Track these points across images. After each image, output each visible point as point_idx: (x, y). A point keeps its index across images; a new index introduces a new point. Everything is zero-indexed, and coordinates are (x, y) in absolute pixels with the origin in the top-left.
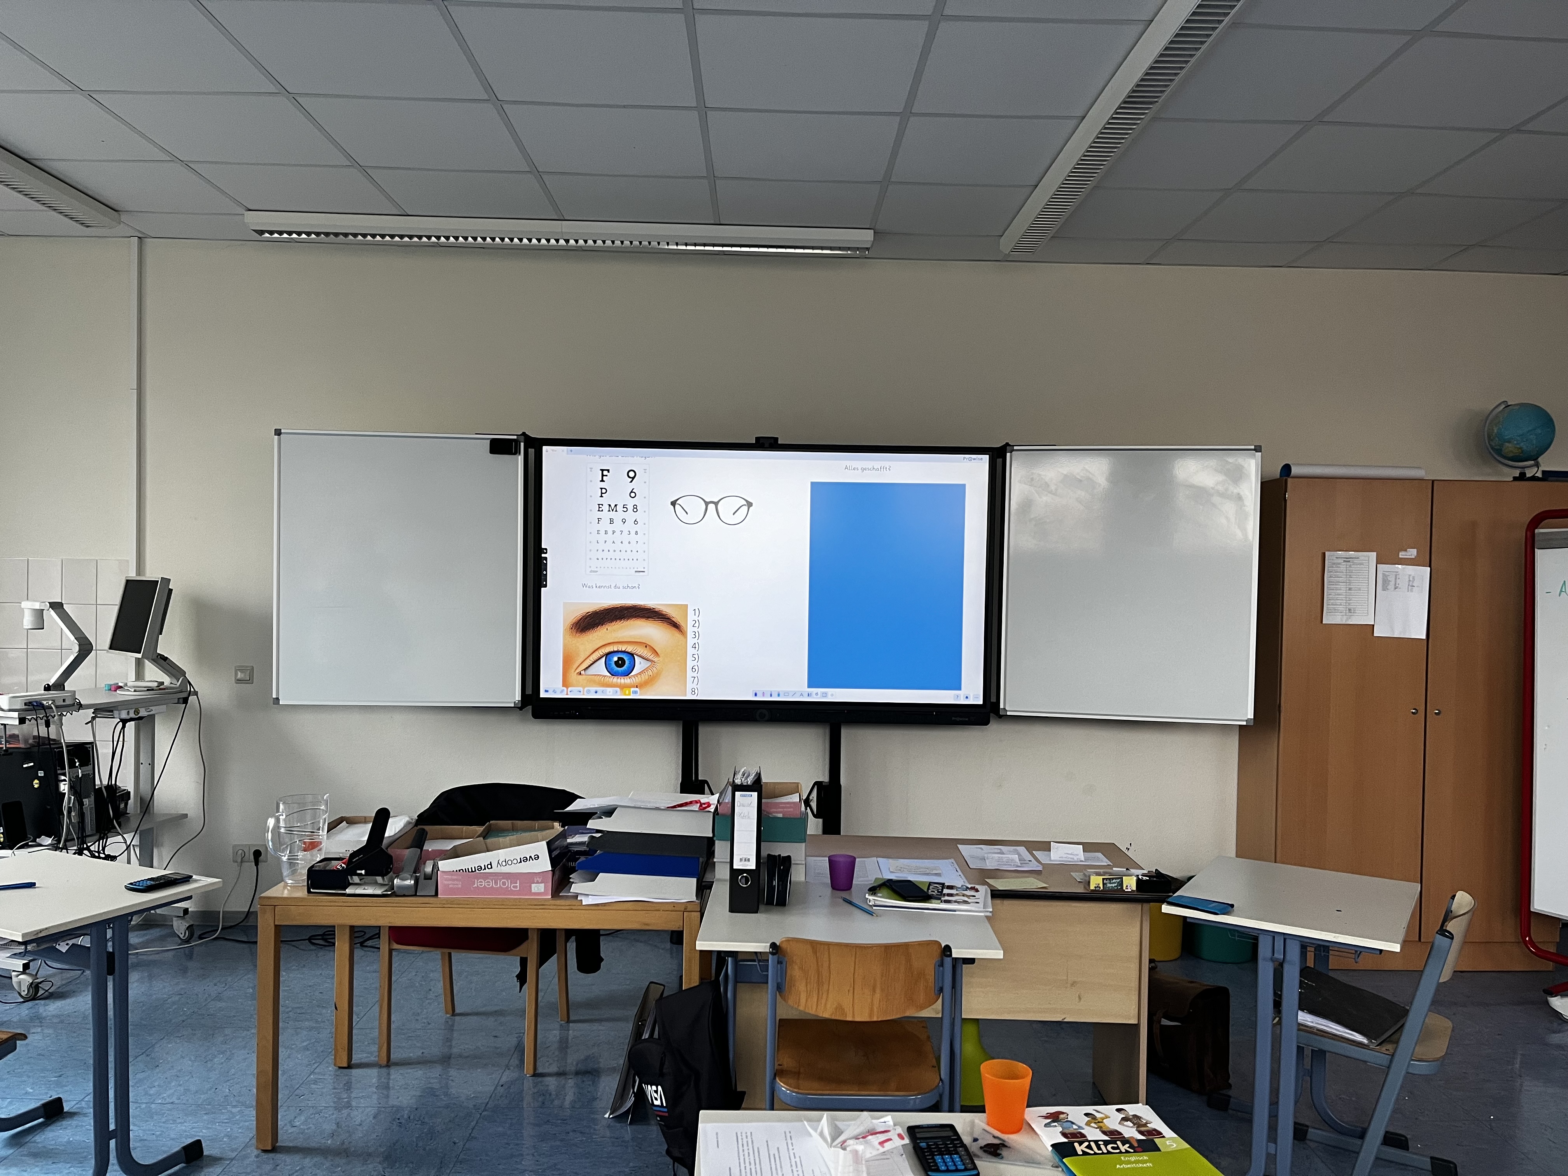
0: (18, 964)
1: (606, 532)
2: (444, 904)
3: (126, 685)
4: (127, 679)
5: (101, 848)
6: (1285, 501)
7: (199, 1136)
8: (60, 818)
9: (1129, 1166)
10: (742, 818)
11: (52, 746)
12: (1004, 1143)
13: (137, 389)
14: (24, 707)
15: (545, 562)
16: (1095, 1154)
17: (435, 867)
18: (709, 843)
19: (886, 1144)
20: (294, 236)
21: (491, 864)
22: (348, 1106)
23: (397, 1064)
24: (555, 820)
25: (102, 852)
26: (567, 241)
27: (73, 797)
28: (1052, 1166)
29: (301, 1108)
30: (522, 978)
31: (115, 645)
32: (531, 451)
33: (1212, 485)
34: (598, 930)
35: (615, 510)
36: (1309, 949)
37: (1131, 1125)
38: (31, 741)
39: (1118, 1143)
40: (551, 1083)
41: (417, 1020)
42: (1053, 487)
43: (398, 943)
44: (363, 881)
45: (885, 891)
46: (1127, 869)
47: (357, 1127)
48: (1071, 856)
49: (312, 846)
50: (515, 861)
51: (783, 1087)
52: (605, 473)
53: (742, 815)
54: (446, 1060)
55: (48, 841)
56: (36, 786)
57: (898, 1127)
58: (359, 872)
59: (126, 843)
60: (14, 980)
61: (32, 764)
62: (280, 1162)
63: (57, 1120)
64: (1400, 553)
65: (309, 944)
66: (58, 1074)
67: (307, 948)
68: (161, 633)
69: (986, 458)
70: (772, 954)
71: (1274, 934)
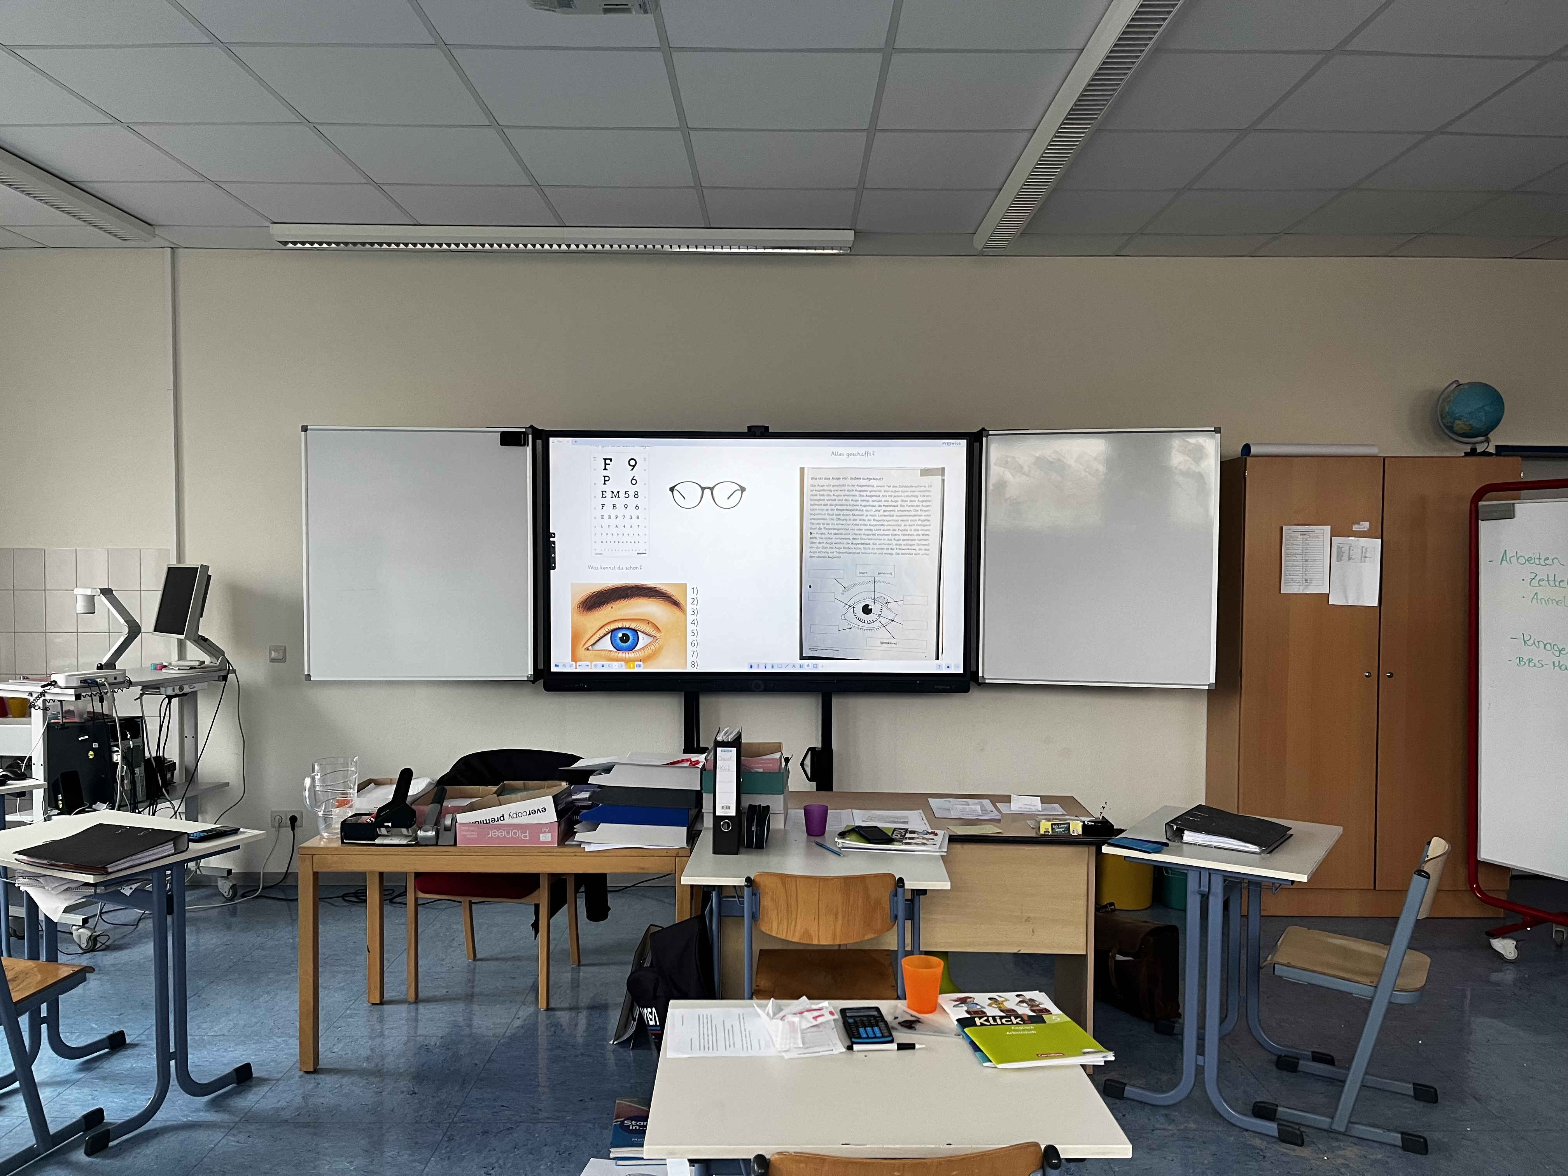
0: (78, 919)
1: (610, 517)
2: (462, 852)
3: (170, 664)
4: (171, 660)
6: (1245, 478)
7: (247, 1060)
8: (114, 786)
9: (1016, 1033)
10: (724, 770)
11: (106, 720)
12: (919, 1020)
13: (173, 390)
14: (79, 684)
15: (553, 545)
16: (991, 1025)
17: (454, 820)
18: (699, 795)
19: (819, 1018)
20: (316, 245)
21: (503, 816)
22: (382, 1035)
23: (424, 1001)
24: (561, 778)
26: (568, 246)
27: (125, 767)
28: (955, 1034)
29: (339, 1037)
30: (536, 926)
31: (159, 627)
32: (539, 442)
33: (1175, 465)
34: (602, 874)
35: (617, 496)
37: (1026, 1005)
38: (85, 716)
39: (1012, 1017)
40: (565, 1015)
41: (442, 965)
42: (1026, 469)
43: (423, 894)
44: (390, 833)
45: (854, 836)
46: (1075, 816)
47: (390, 1052)
48: (1029, 807)
49: (342, 804)
50: (525, 814)
52: (608, 462)
53: (723, 768)
54: (469, 998)
55: (103, 807)
56: (91, 757)
57: (833, 1008)
58: (386, 824)
59: (174, 808)
60: (74, 933)
61: (87, 737)
62: (321, 1081)
63: (121, 1050)
64: (1353, 527)
65: (343, 901)
66: (119, 1013)
67: (343, 904)
68: (202, 616)
69: (964, 442)
70: (747, 886)
71: (1200, 869)
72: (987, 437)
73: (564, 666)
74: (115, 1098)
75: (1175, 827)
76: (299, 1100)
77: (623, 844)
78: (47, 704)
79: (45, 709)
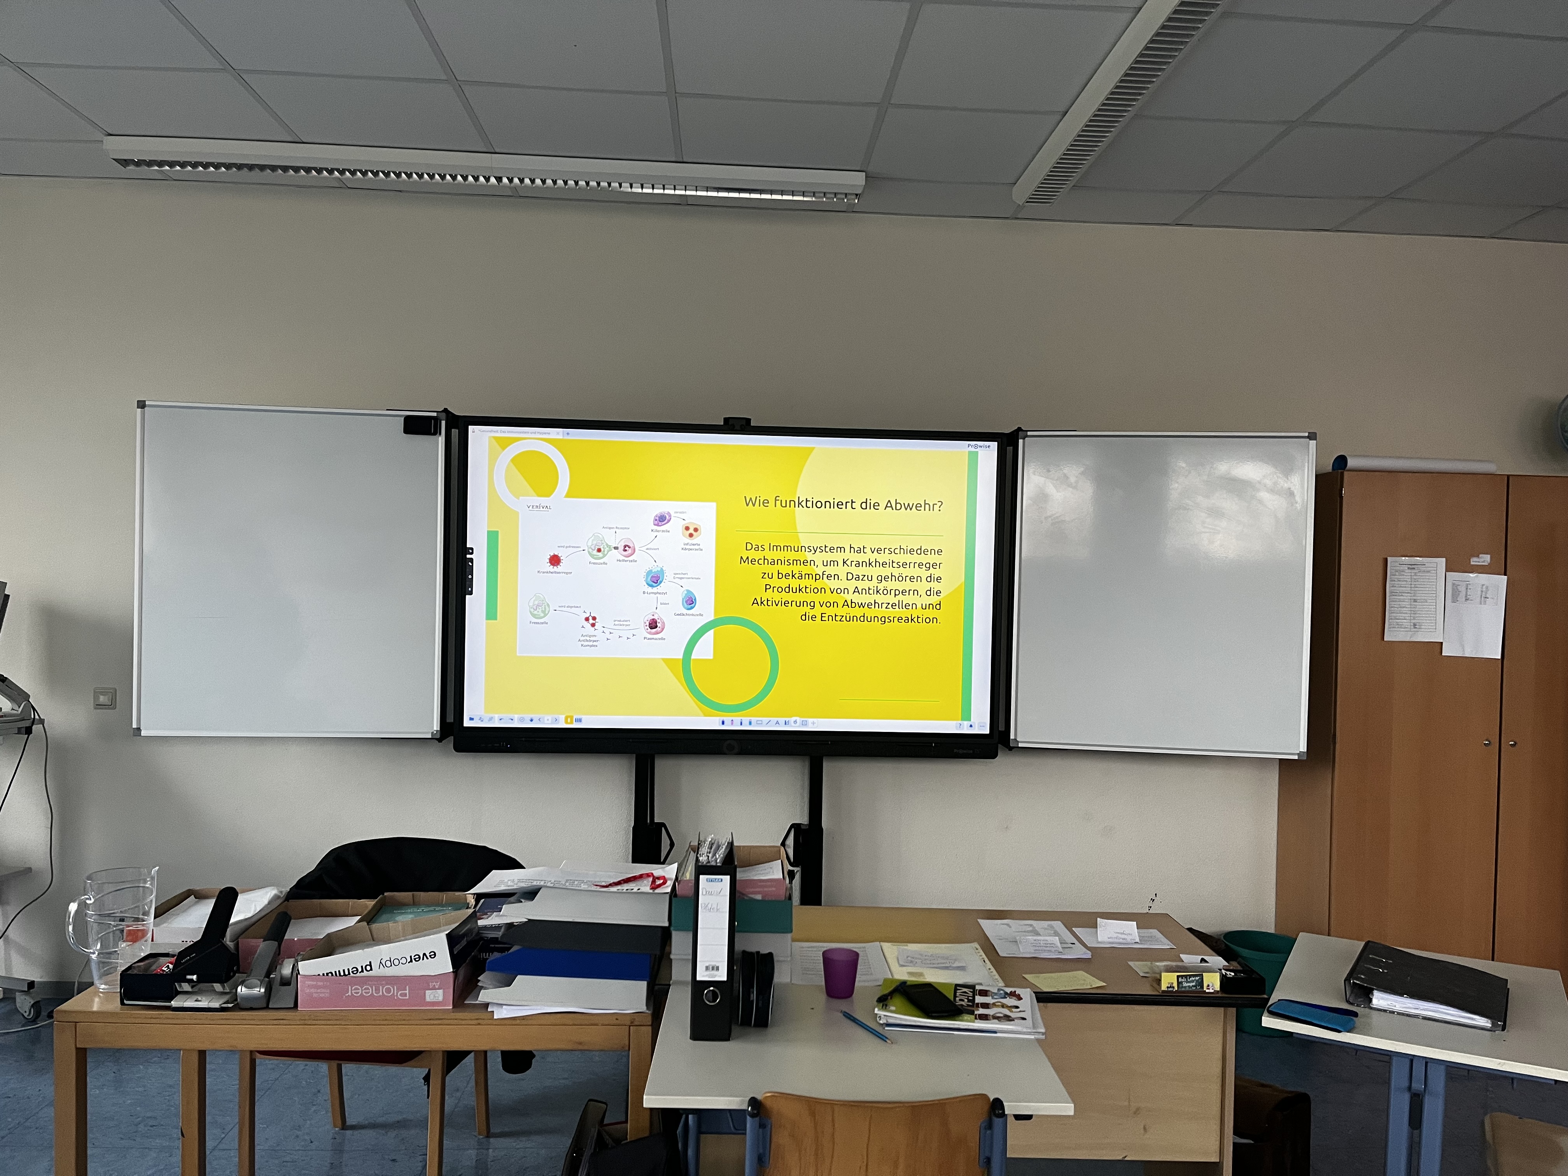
2: (306, 1019)
6: (1341, 497)
10: (709, 910)
15: (470, 564)
17: (295, 968)
18: (664, 934)
20: (166, 168)
21: (370, 965)
26: (499, 180)
32: (455, 432)
33: (1258, 479)
44: (195, 989)
48: (1123, 936)
49: (135, 937)
50: (403, 961)
53: (709, 906)
58: (189, 977)
64: (1471, 560)
69: (994, 445)
70: (753, 1116)
71: (1412, 1058)
72: (1024, 439)
73: (481, 720)
75: (1355, 982)
77: (550, 1005)
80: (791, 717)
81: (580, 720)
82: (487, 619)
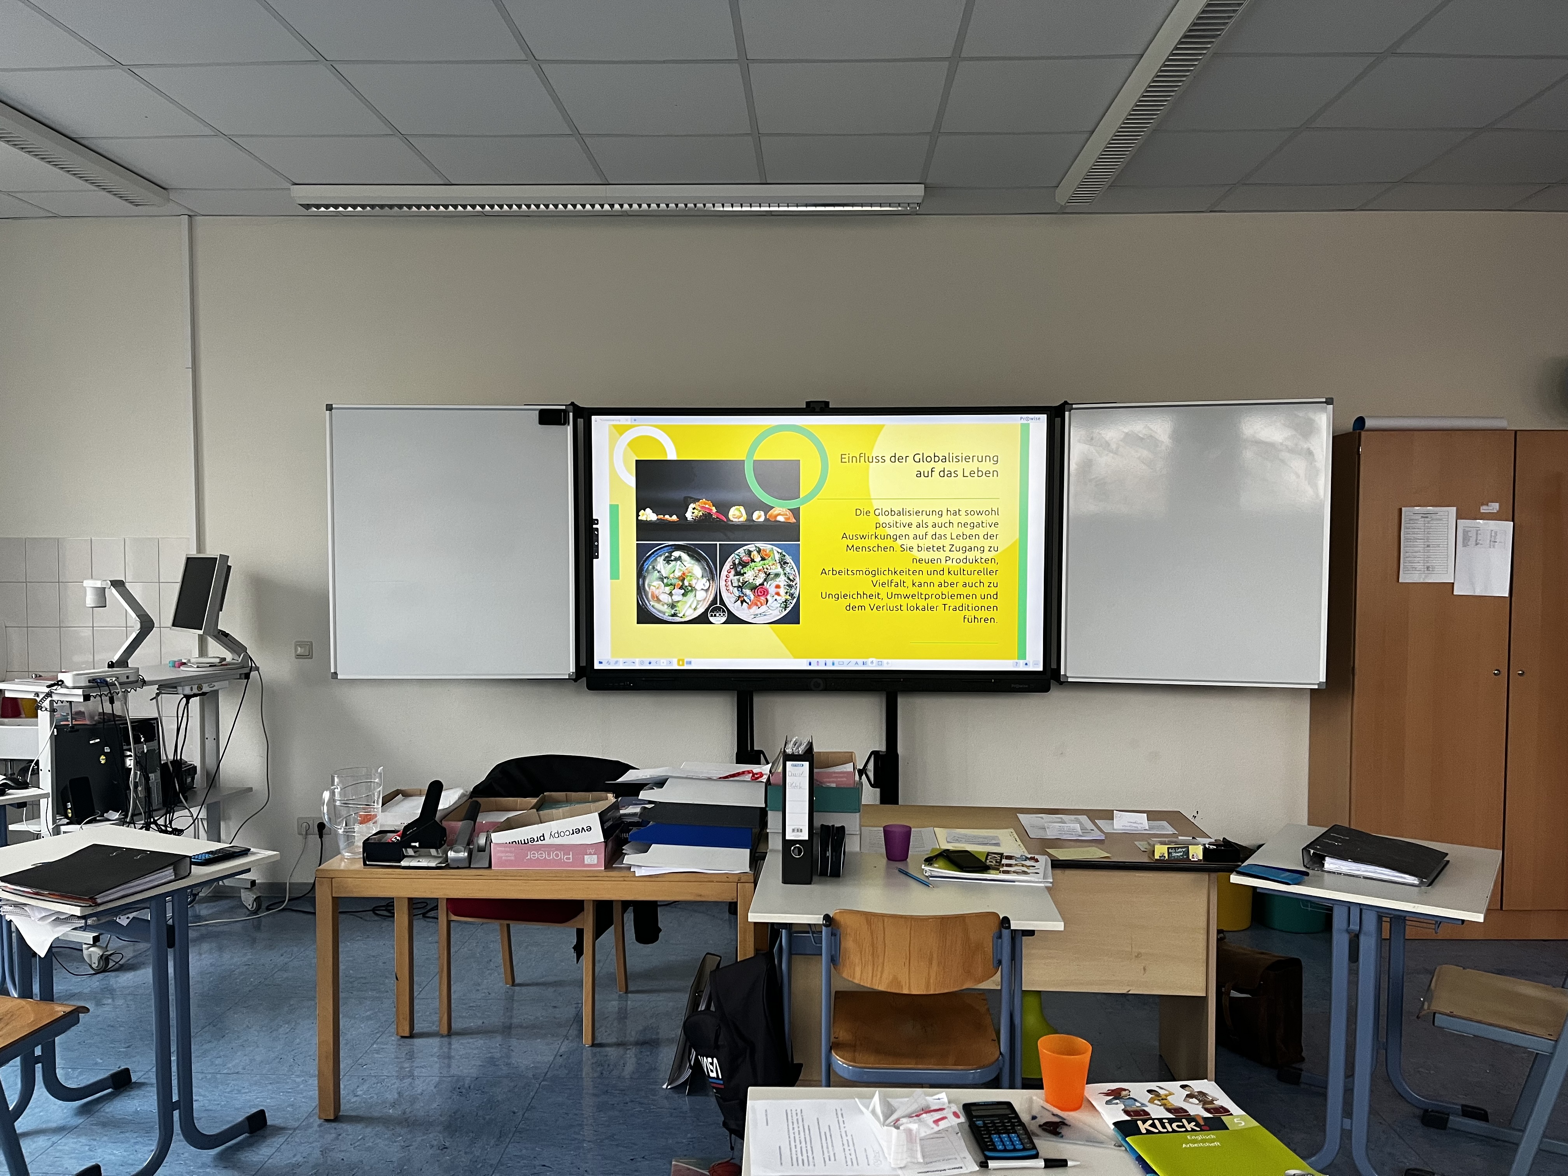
0: (88, 937)
2: (498, 876)
3: (189, 661)
4: (190, 656)
5: (168, 822)
6: (1359, 455)
7: (262, 1105)
8: (126, 793)
9: (1196, 1145)
10: (794, 788)
11: (117, 722)
12: (1064, 1121)
13: (192, 368)
14: (88, 684)
15: (596, 532)
16: (1160, 1132)
17: (489, 840)
18: (762, 813)
19: (940, 1123)
21: (543, 836)
22: (412, 1076)
23: (458, 1034)
24: (608, 791)
25: (169, 826)
26: (612, 206)
27: (139, 772)
28: (1115, 1145)
29: (364, 1077)
30: (579, 949)
31: (180, 621)
32: (580, 421)
33: (1281, 441)
34: (656, 902)
36: (1384, 919)
37: (1197, 1102)
38: (96, 718)
39: (1184, 1120)
40: (612, 1053)
41: (478, 990)
42: (1114, 446)
43: (456, 915)
44: (417, 854)
45: (941, 862)
46: (1193, 838)
47: (418, 1096)
48: (1135, 825)
49: (367, 819)
50: (568, 833)
51: (839, 1061)
53: (794, 785)
54: (507, 1030)
55: (116, 815)
56: (103, 762)
57: (953, 1105)
58: (413, 844)
59: (192, 816)
60: (85, 952)
61: (98, 740)
62: (342, 1131)
63: (125, 1090)
64: (1481, 508)
65: (373, 915)
66: (127, 1045)
67: (373, 919)
68: (221, 611)
69: (1044, 417)
70: (826, 926)
71: (1349, 904)
72: (1070, 411)
73: (609, 663)
74: (114, 1149)
75: (1312, 851)
76: (317, 1153)
77: (675, 867)
78: (55, 704)
79: (53, 711)
80: (868, 658)
81: (690, 663)
82: (611, 578)
